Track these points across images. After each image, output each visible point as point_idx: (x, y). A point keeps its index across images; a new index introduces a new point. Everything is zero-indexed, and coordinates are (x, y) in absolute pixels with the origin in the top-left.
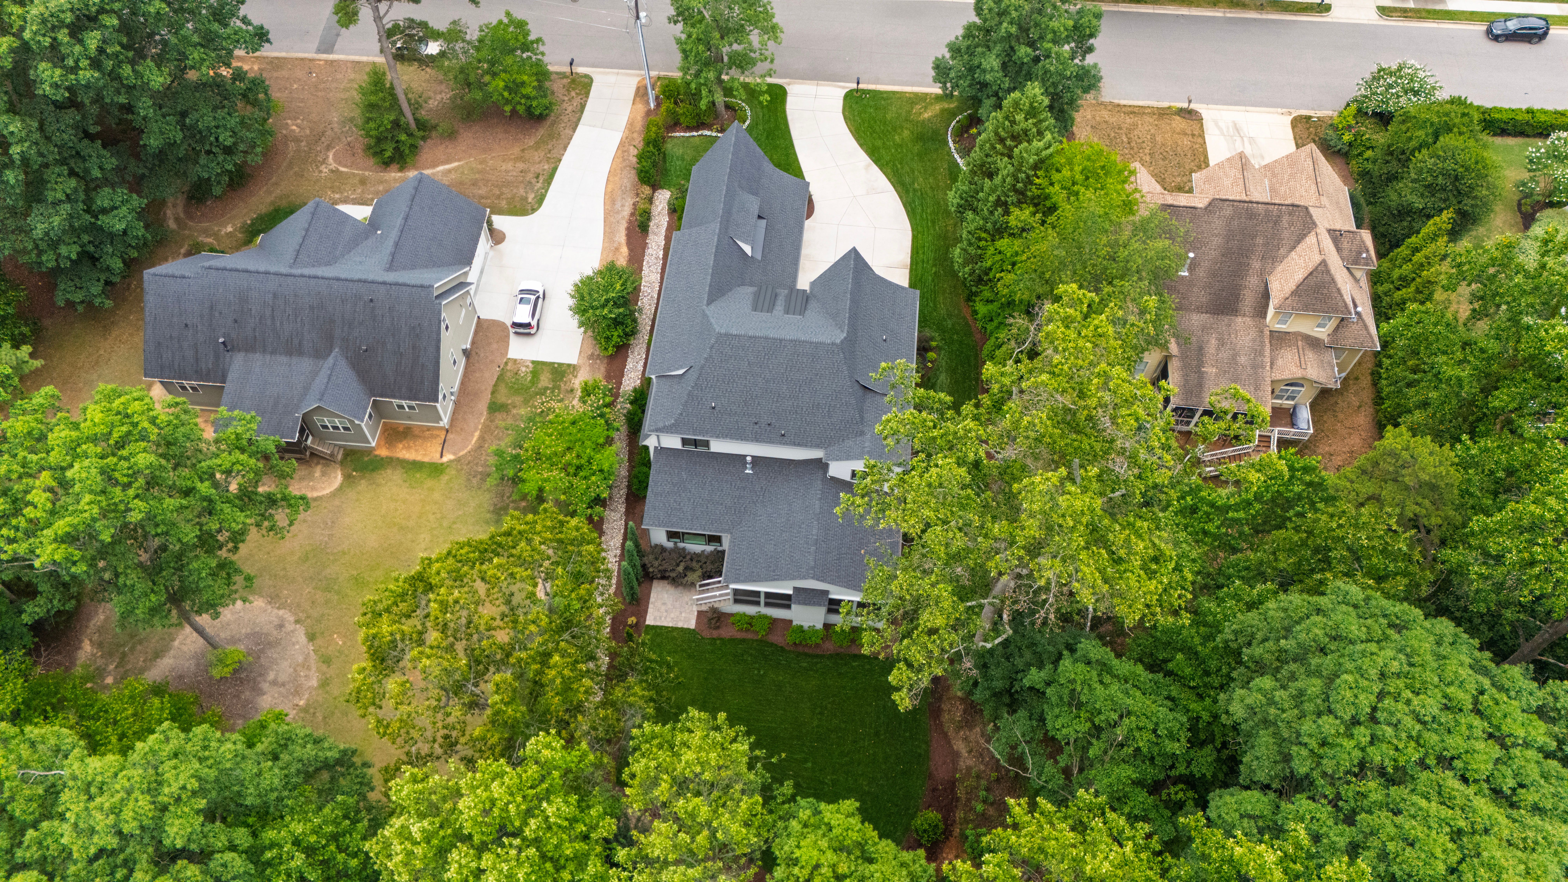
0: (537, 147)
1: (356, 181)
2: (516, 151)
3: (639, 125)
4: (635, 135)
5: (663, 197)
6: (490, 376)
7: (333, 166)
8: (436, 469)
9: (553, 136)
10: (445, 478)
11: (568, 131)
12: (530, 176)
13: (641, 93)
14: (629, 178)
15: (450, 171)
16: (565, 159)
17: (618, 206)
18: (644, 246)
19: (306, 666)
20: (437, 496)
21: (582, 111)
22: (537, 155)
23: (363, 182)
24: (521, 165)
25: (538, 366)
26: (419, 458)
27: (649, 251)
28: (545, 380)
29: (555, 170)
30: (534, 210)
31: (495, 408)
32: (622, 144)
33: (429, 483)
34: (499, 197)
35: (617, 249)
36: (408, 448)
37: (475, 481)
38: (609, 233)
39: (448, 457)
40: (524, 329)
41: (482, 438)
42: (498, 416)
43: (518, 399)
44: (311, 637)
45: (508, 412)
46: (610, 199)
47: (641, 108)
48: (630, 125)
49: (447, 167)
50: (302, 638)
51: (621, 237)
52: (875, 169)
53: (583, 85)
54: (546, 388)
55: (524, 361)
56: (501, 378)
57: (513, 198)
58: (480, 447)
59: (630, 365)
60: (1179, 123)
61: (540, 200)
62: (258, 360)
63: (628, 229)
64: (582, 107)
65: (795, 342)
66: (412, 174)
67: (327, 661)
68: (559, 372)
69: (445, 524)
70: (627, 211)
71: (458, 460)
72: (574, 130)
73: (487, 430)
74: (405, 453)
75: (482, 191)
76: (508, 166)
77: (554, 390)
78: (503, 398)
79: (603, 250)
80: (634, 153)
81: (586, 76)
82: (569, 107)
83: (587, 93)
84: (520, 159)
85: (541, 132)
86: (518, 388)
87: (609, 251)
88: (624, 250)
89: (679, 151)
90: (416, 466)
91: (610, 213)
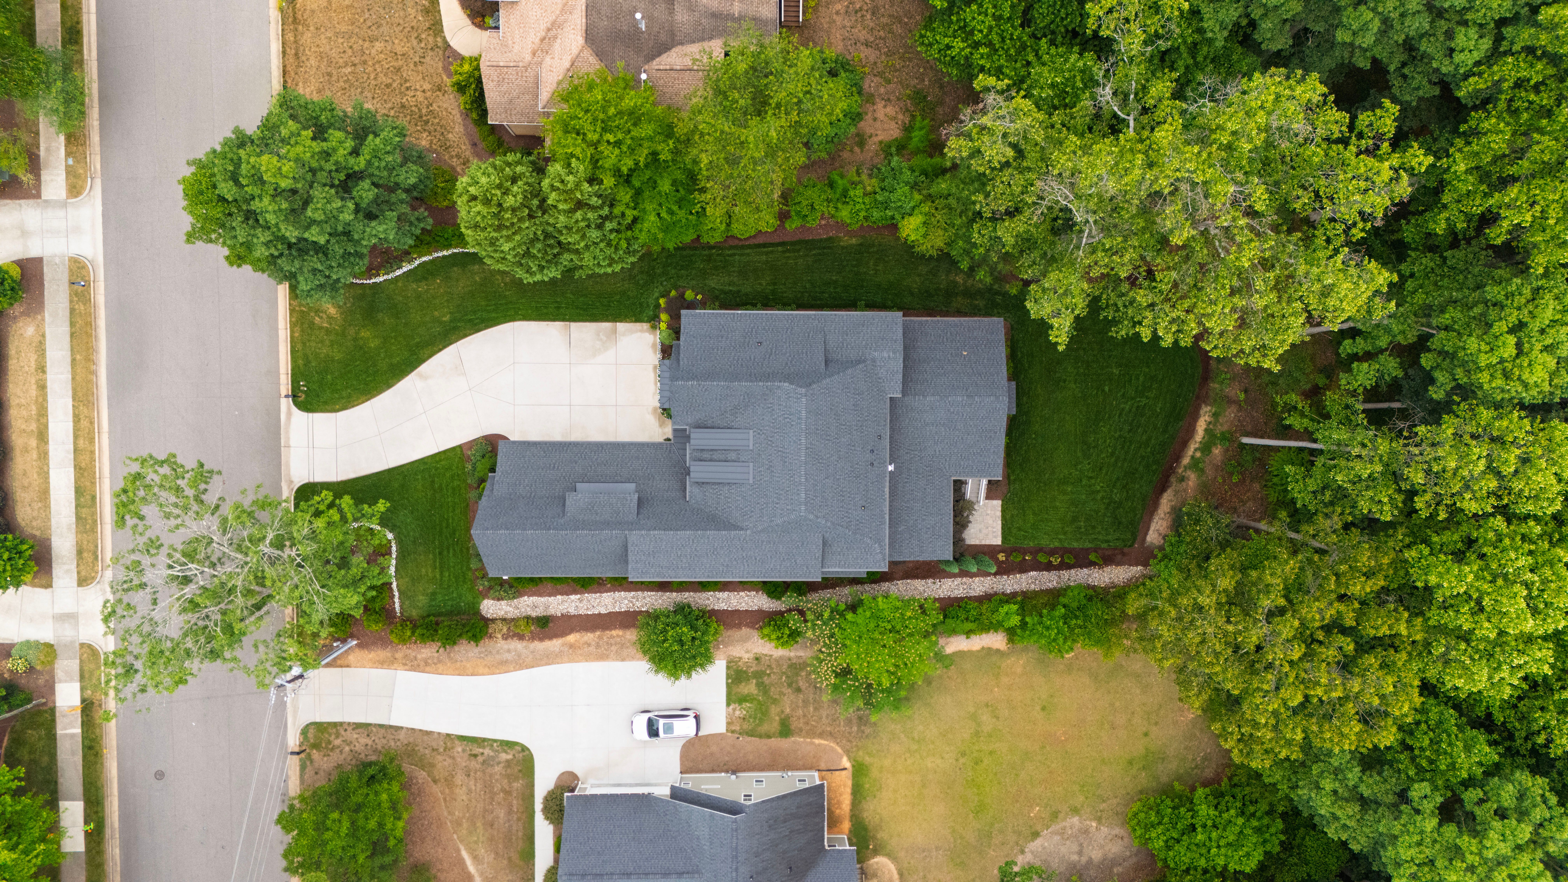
0: (427, 766)
2: (436, 789)
3: (384, 654)
4: (399, 655)
5: (490, 607)
6: (751, 745)
8: (859, 771)
9: (410, 751)
10: (868, 759)
11: (402, 736)
12: (474, 764)
14: (466, 650)
15: (475, 858)
16: (444, 730)
17: (507, 656)
18: (566, 617)
19: (1062, 833)
20: (887, 762)
21: (367, 726)
22: (442, 763)
24: (459, 778)
25: (732, 698)
26: (849, 790)
27: (572, 611)
28: (750, 688)
29: (462, 738)
30: (524, 749)
31: (786, 730)
32: (415, 668)
33: (874, 773)
34: (508, 793)
35: (571, 646)
36: (839, 803)
37: (868, 730)
38: (549, 659)
39: (846, 763)
41: (821, 735)
42: (794, 724)
43: (774, 710)
44: (1036, 835)
45: (788, 717)
46: (502, 666)
47: (356, 656)
48: (381, 664)
49: (469, 862)
50: (1038, 842)
51: (554, 645)
52: (424, 368)
53: (321, 732)
54: (758, 685)
55: (728, 714)
56: (751, 733)
57: (508, 776)
58: (831, 735)
59: (723, 606)
61: (508, 745)
63: (543, 639)
64: (358, 726)
67: (1055, 815)
68: (737, 677)
69: (914, 747)
70: (516, 645)
71: (847, 752)
72: (398, 729)
73: (812, 733)
74: (844, 802)
75: (501, 813)
76: (461, 794)
77: (758, 675)
78: (774, 725)
79: (571, 661)
80: (428, 651)
81: (304, 732)
82: (361, 742)
83: (335, 725)
84: (449, 782)
85: (406, 767)
86: (762, 712)
87: (574, 654)
88: (572, 638)
89: (422, 600)
90: (857, 792)
91: (520, 664)
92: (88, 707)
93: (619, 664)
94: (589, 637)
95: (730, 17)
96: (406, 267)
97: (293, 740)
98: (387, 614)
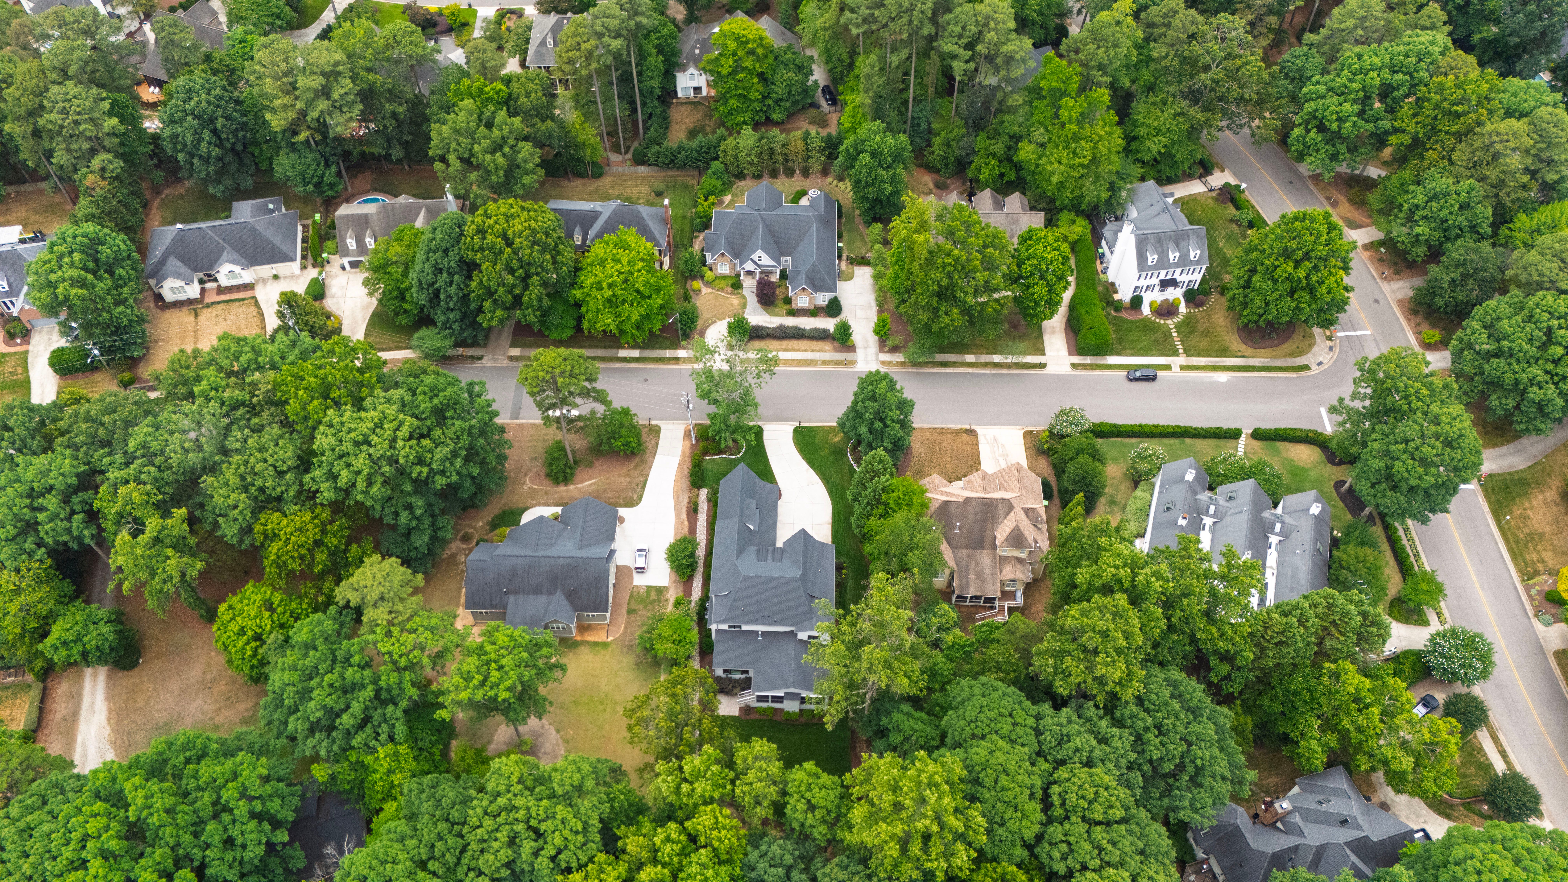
0: (635, 468)
1: (543, 492)
2: (625, 471)
3: (688, 453)
4: (686, 459)
5: (704, 493)
6: (626, 596)
7: (529, 485)
8: (605, 645)
9: (643, 462)
10: (610, 649)
11: (651, 459)
12: (633, 485)
13: (687, 434)
14: (685, 483)
15: (591, 485)
16: (651, 474)
17: (681, 499)
18: (696, 520)
19: (557, 744)
20: (607, 658)
21: (657, 446)
22: (636, 473)
23: (546, 493)
24: (628, 479)
25: (649, 588)
26: (596, 640)
27: (699, 522)
28: (653, 596)
29: (646, 481)
30: (637, 504)
31: (630, 612)
32: (680, 465)
33: (603, 652)
34: (618, 498)
35: (683, 523)
36: (591, 635)
37: (625, 650)
38: (677, 514)
39: (610, 639)
40: (641, 570)
41: (626, 628)
42: (633, 616)
43: (641, 606)
44: (558, 731)
45: (637, 613)
46: (677, 496)
47: (688, 443)
48: (683, 453)
49: (590, 482)
50: (554, 732)
51: (684, 516)
52: (811, 470)
53: (655, 431)
54: (654, 600)
55: (642, 586)
56: (631, 596)
57: (626, 497)
58: (625, 632)
59: (695, 585)
60: (967, 437)
61: (640, 498)
62: (521, 598)
63: (687, 511)
64: (657, 444)
65: (779, 578)
66: (572, 487)
67: (567, 742)
68: (660, 590)
69: (614, 672)
70: (685, 502)
71: (616, 640)
72: (654, 457)
73: (627, 623)
74: (590, 637)
75: (610, 495)
76: (621, 480)
77: (659, 601)
78: (634, 606)
79: (676, 521)
80: (686, 469)
81: (657, 426)
82: (650, 445)
83: (659, 436)
84: (627, 475)
85: (637, 460)
86: (640, 601)
87: (679, 522)
88: (686, 523)
89: (710, 467)
90: (595, 644)
91: (677, 503)
92: (677, 360)
94: (686, 530)
95: (968, 574)
97: (653, 422)
98: (706, 452)
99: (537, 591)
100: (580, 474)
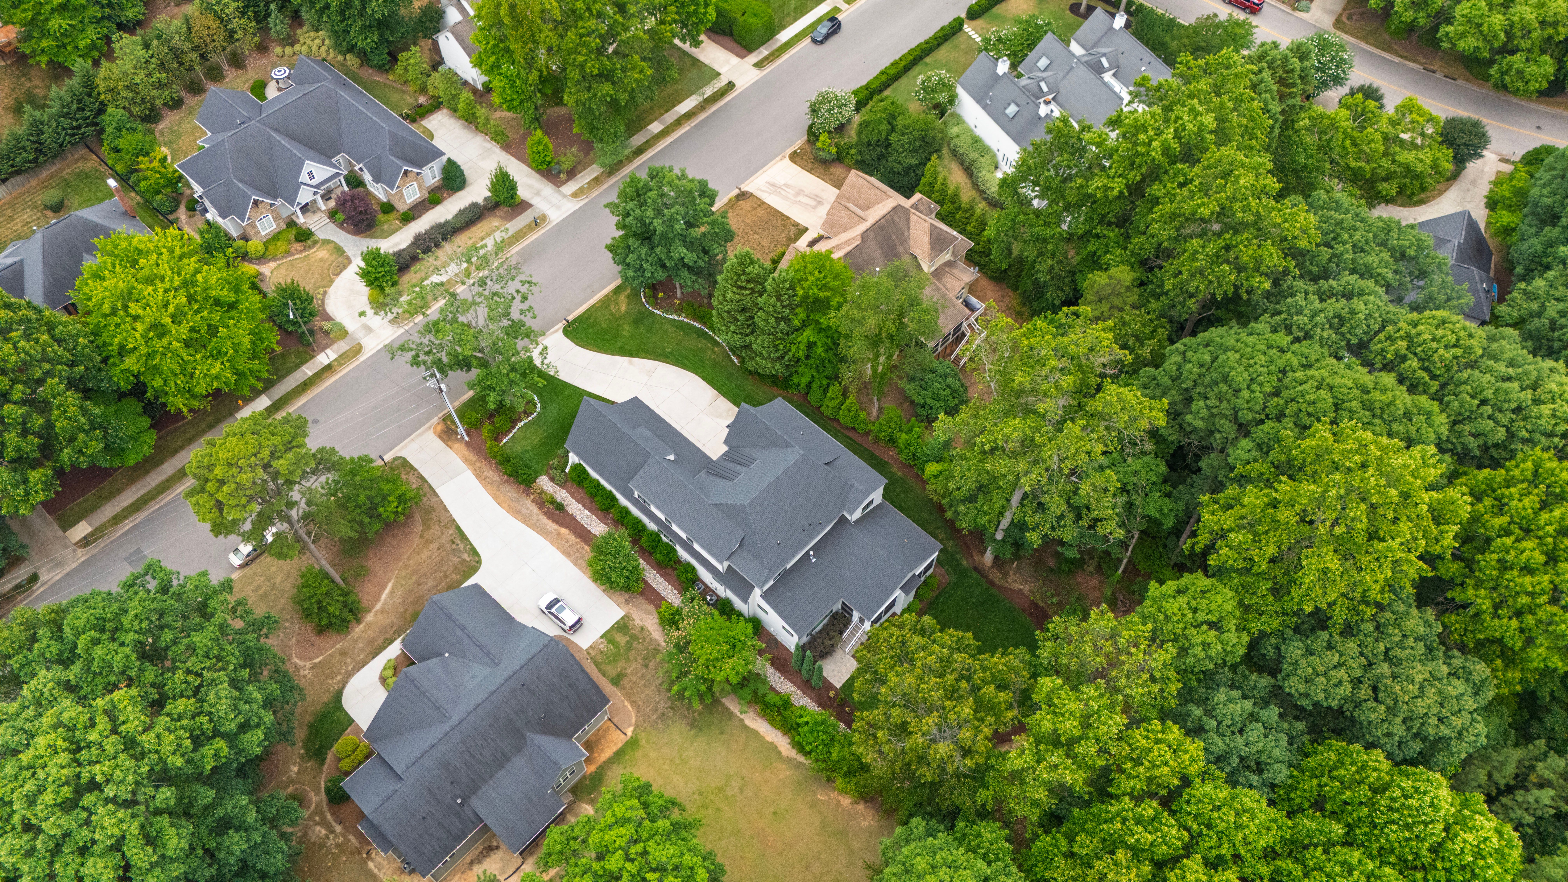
0: (427, 525)
1: (338, 657)
2: (417, 541)
3: (472, 457)
4: (479, 464)
5: (543, 480)
7: (308, 664)
8: (633, 743)
9: (428, 512)
10: (643, 742)
11: (434, 500)
12: (448, 547)
13: (447, 436)
14: (509, 490)
15: (392, 592)
16: (456, 517)
17: (524, 511)
18: (573, 518)
20: (653, 755)
21: (425, 481)
22: (435, 530)
23: (343, 653)
24: (433, 546)
25: (607, 636)
26: (615, 749)
27: (578, 518)
28: (622, 639)
29: (458, 528)
30: (479, 562)
31: (616, 681)
32: (478, 476)
33: (639, 754)
34: (446, 576)
35: (559, 534)
36: (602, 750)
37: (660, 725)
38: (541, 531)
39: (630, 731)
40: (577, 625)
41: (632, 703)
42: (624, 682)
43: (622, 663)
45: (626, 675)
46: (517, 512)
47: (460, 446)
48: (466, 460)
49: (387, 591)
51: (552, 526)
52: (635, 360)
53: (403, 465)
54: (628, 642)
55: (596, 642)
56: (597, 663)
57: (456, 568)
58: (638, 708)
59: (654, 584)
60: (745, 205)
61: (474, 552)
62: (488, 790)
63: (549, 518)
64: (421, 478)
66: (370, 617)
68: (622, 626)
69: (677, 761)
70: (534, 509)
71: (637, 726)
72: (437, 495)
73: (628, 696)
74: (606, 753)
75: (431, 583)
76: (425, 554)
77: (634, 638)
78: (613, 672)
79: (551, 542)
80: (492, 475)
81: (395, 459)
83: (412, 468)
84: (427, 543)
85: (417, 516)
86: (614, 659)
87: (555, 540)
88: (563, 531)
89: (519, 449)
90: (619, 755)
91: (526, 520)
92: (328, 369)
93: (571, 565)
94: (572, 538)
96: (674, 317)
97: (388, 457)
98: (496, 438)
99: (501, 761)
100: (364, 593)
